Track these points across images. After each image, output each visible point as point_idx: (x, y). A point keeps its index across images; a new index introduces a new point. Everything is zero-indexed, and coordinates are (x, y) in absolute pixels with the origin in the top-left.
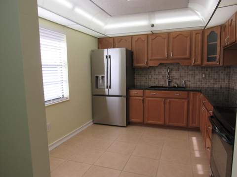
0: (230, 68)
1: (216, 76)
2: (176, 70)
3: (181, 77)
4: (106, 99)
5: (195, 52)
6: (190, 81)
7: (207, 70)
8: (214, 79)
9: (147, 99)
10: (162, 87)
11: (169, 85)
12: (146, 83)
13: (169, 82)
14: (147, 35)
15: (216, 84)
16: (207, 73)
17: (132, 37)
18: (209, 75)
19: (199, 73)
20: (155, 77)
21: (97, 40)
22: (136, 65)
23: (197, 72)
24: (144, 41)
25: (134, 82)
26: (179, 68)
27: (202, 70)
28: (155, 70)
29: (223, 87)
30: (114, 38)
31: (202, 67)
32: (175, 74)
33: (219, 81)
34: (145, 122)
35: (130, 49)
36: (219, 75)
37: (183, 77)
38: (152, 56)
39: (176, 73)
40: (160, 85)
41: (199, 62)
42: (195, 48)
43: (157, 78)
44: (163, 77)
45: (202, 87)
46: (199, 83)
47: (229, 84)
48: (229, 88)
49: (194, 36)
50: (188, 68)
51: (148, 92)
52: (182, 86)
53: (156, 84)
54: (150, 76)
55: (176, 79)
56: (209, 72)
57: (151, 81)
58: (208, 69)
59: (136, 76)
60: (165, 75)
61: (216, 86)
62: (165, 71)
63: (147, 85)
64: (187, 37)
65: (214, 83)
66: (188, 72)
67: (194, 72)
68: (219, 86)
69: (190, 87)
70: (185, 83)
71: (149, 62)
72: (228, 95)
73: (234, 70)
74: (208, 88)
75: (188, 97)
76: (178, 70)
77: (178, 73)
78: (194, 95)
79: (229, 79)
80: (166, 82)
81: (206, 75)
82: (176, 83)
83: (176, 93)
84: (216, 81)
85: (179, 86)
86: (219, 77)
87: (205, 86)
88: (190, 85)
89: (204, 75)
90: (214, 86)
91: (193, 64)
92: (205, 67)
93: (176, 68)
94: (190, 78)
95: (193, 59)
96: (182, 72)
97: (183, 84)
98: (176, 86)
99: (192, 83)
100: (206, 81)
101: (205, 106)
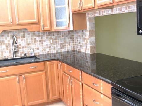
1: (62, 41)
2: (21, 37)
3: (28, 44)
5: (43, 16)
6: (38, 49)
7: (54, 35)
8: (61, 44)
10: (8, 60)
11: (16, 57)
13: (15, 52)
15: (63, 48)
16: (54, 37)
18: (56, 40)
19: (47, 38)
23: (44, 38)
26: (24, 35)
27: (49, 35)
29: (69, 50)
31: (49, 33)
32: (21, 42)
33: (65, 45)
36: (65, 39)
37: (30, 44)
39: (22, 40)
40: (4, 58)
42: (43, 11)
44: (7, 46)
46: (48, 50)
47: (74, 47)
48: (74, 51)
50: (34, 34)
52: (30, 55)
55: (23, 47)
56: (56, 37)
60: (9, 44)
61: (63, 50)
62: (8, 39)
65: (61, 48)
66: (35, 39)
67: (42, 38)
68: (66, 51)
69: (39, 56)
72: (74, 58)
73: (77, 33)
74: (57, 53)
75: (45, 68)
76: (24, 37)
77: (25, 40)
78: (51, 64)
79: (73, 42)
80: (12, 52)
81: (53, 40)
82: (23, 52)
83: (32, 67)
84: (63, 45)
85: (27, 55)
86: (65, 41)
87: (54, 51)
88: (39, 53)
89: (51, 41)
90: (62, 50)
91: (42, 30)
92: (51, 32)
93: (21, 35)
94: (38, 45)
95: (42, 24)
96: (29, 38)
97: (32, 53)
98: (25, 56)
99: (41, 51)
100: (54, 47)
101: (71, 77)
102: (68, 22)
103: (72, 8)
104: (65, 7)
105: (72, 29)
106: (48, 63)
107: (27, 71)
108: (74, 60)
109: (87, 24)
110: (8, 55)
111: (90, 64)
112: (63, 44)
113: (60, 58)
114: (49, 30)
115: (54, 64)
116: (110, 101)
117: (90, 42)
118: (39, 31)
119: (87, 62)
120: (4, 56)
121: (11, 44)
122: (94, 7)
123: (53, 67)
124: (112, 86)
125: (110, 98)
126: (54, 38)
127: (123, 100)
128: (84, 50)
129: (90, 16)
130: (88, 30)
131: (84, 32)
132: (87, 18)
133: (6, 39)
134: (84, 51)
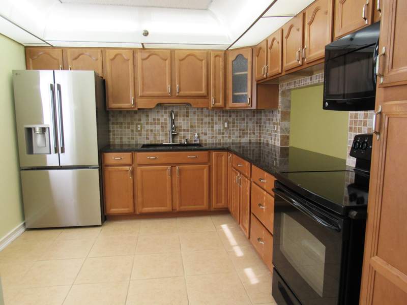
0: (261, 112)
1: (243, 126)
2: (183, 116)
3: (191, 127)
4: (48, 175)
5: (215, 87)
6: (206, 134)
7: (230, 116)
8: (240, 130)
9: (139, 169)
10: (162, 145)
11: (173, 142)
12: (133, 139)
13: (173, 136)
14: (134, 51)
15: (244, 137)
16: (231, 120)
17: (103, 50)
18: (234, 123)
19: (219, 120)
20: (149, 127)
21: (23, 49)
22: (113, 105)
23: (216, 119)
24: (128, 60)
25: (109, 139)
26: (187, 112)
27: (223, 116)
28: (147, 116)
29: (252, 141)
30: (63, 49)
31: (223, 112)
32: (182, 121)
33: (247, 133)
34: (138, 213)
35: (101, 75)
36: (247, 123)
37: (195, 126)
38: (143, 91)
39: (184, 120)
40: (157, 143)
41: (220, 103)
42: (215, 79)
43: (151, 131)
44: (162, 127)
45: (223, 144)
46: (219, 137)
47: (260, 137)
48: (260, 143)
49: (212, 59)
50: (202, 112)
51: (141, 156)
52: (194, 142)
53: (151, 140)
54: (139, 126)
55: (184, 130)
56: (234, 119)
57: (140, 135)
58: (232, 115)
59: (111, 126)
60: (166, 124)
61: (243, 140)
62: (164, 117)
63: (133, 142)
64: (202, 60)
65: (240, 137)
66: (202, 120)
67: (212, 120)
68: (248, 141)
69: (206, 144)
70: (198, 137)
71: (138, 100)
72: (260, 153)
73: (266, 116)
74: (233, 144)
75: (209, 160)
76: (187, 116)
77: (187, 120)
78: (217, 156)
79: (260, 130)
80: (168, 136)
81: (229, 123)
82: (184, 137)
83: (190, 156)
84: (243, 132)
85: (190, 143)
86: (247, 126)
87: (228, 141)
88: (206, 140)
89: (226, 124)
90: (240, 140)
91: (212, 106)
92: (227, 111)
93: (183, 111)
94: (206, 129)
95: (212, 98)
96: (193, 118)
97: (196, 139)
98: (186, 143)
99: (209, 138)
100: (230, 134)
101: (240, 173)
102: (249, 96)
103: (256, 76)
104: (247, 74)
105: (254, 107)
106: (214, 154)
107: (184, 161)
108: (260, 157)
109: (279, 101)
110: (164, 138)
111: (278, 162)
112: (244, 130)
113: (236, 150)
114: (222, 108)
115: (222, 156)
116: (273, 199)
117: (281, 129)
118: (208, 108)
119: (275, 159)
120: (157, 139)
121: (168, 125)
122: (281, 73)
123: (221, 161)
124: (276, 179)
125: (272, 196)
126: (230, 121)
127: (292, 202)
128: (273, 141)
129: (284, 88)
130: (280, 110)
131: (275, 113)
132: (280, 92)
133: (163, 116)
134: (273, 144)
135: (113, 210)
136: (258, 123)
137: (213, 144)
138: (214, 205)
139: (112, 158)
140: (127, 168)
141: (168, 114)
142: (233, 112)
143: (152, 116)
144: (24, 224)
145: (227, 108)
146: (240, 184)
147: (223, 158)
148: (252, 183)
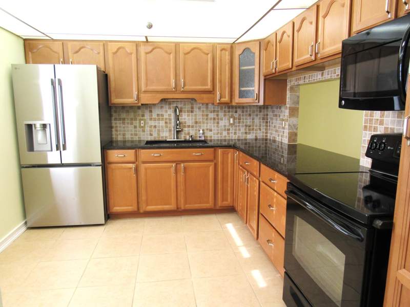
0: (267, 108)
1: (249, 122)
2: (188, 112)
3: (196, 123)
5: (220, 82)
6: (211, 130)
7: (236, 112)
8: (246, 126)
9: (143, 167)
10: (166, 142)
11: (177, 138)
12: (136, 135)
13: (178, 132)
14: (137, 44)
15: (250, 133)
16: (236, 115)
17: (105, 44)
18: (239, 119)
19: (225, 115)
20: (153, 123)
21: (22, 42)
22: (115, 100)
23: (221, 114)
24: (131, 54)
25: (112, 135)
26: (192, 108)
27: (229, 112)
28: (151, 111)
29: (258, 138)
30: (63, 43)
31: (229, 108)
32: (186, 117)
33: (253, 129)
34: (141, 211)
35: (103, 69)
36: (253, 119)
37: (200, 122)
38: (147, 85)
39: (188, 116)
40: (161, 139)
41: (226, 99)
42: (221, 74)
43: (155, 127)
44: (166, 123)
45: (229, 140)
46: (225, 133)
47: (267, 133)
48: (266, 140)
49: (218, 52)
50: (207, 108)
51: (145, 154)
52: (198, 139)
53: (155, 137)
54: (142, 122)
55: (189, 126)
56: (240, 115)
57: (144, 131)
58: (238, 110)
59: (113, 122)
60: (170, 120)
61: (251, 136)
62: (168, 113)
63: (136, 138)
64: (207, 54)
65: (246, 133)
66: (207, 115)
67: (217, 115)
68: (254, 138)
69: (211, 141)
70: (203, 133)
71: (142, 95)
72: (266, 150)
73: (273, 112)
74: (239, 140)
75: (215, 157)
76: (192, 112)
77: (192, 116)
78: (223, 153)
79: (267, 126)
80: (173, 132)
81: (234, 119)
82: (189, 134)
83: (195, 153)
84: (249, 128)
85: (195, 139)
86: (253, 122)
87: (234, 137)
88: (211, 137)
89: (231, 120)
90: (247, 136)
91: (218, 101)
92: (232, 107)
93: (188, 107)
94: (211, 125)
95: (218, 93)
96: (198, 114)
97: (201, 135)
98: (190, 139)
99: (214, 134)
100: (235, 130)
101: (248, 172)
102: (256, 92)
103: (264, 71)
104: (254, 69)
105: (261, 103)
106: (220, 151)
107: (189, 159)
108: (266, 154)
109: (287, 96)
110: (168, 135)
111: (286, 160)
112: (250, 126)
113: (242, 147)
114: (228, 103)
115: (228, 153)
116: (285, 202)
117: (289, 125)
118: (213, 104)
119: (282, 156)
120: (161, 135)
121: (173, 121)
122: (292, 68)
123: (228, 158)
124: (289, 181)
125: (284, 198)
126: (236, 117)
128: (280, 137)
129: (292, 83)
130: (288, 106)
131: (283, 109)
132: (288, 87)
133: (166, 111)
134: (280, 140)
135: (116, 209)
136: (265, 118)
137: (218, 140)
138: (220, 203)
139: (115, 155)
140: (131, 165)
141: (172, 110)
142: (239, 107)
143: (156, 112)
144: (26, 223)
145: (234, 104)
146: (248, 183)
147: (230, 156)
148: (261, 183)
